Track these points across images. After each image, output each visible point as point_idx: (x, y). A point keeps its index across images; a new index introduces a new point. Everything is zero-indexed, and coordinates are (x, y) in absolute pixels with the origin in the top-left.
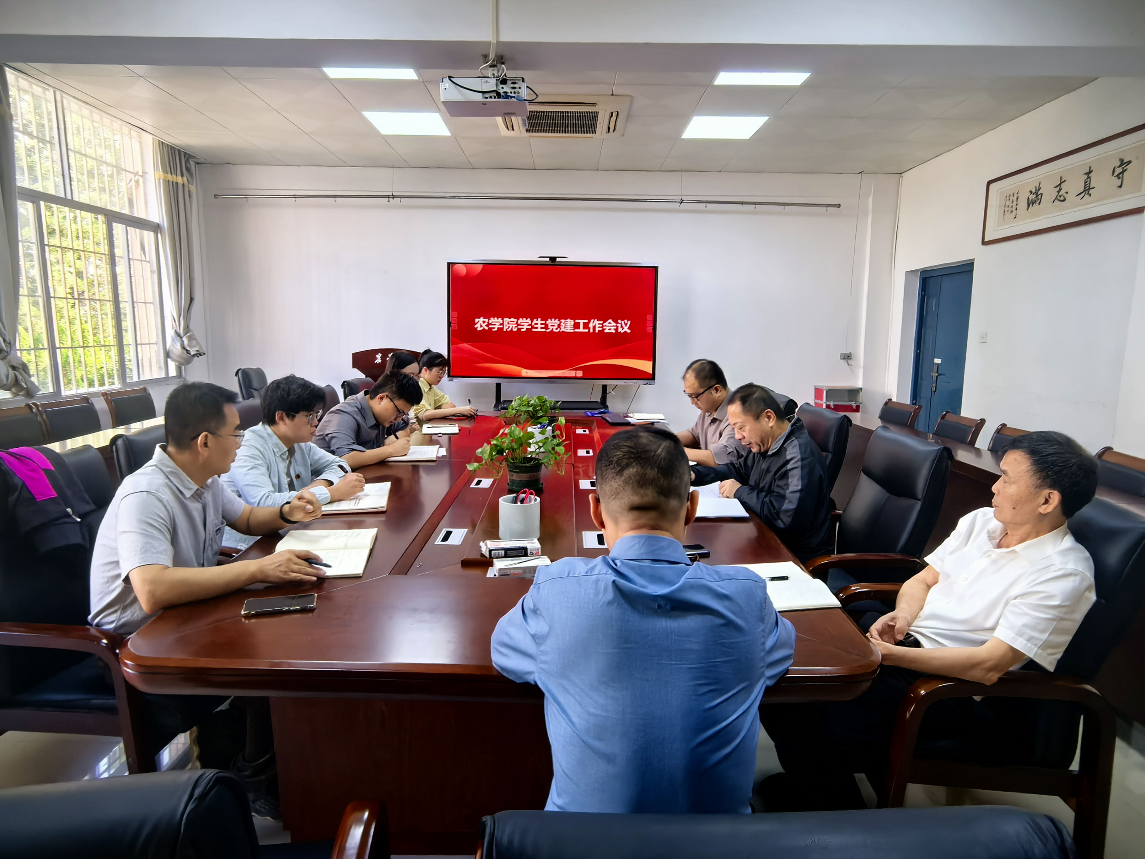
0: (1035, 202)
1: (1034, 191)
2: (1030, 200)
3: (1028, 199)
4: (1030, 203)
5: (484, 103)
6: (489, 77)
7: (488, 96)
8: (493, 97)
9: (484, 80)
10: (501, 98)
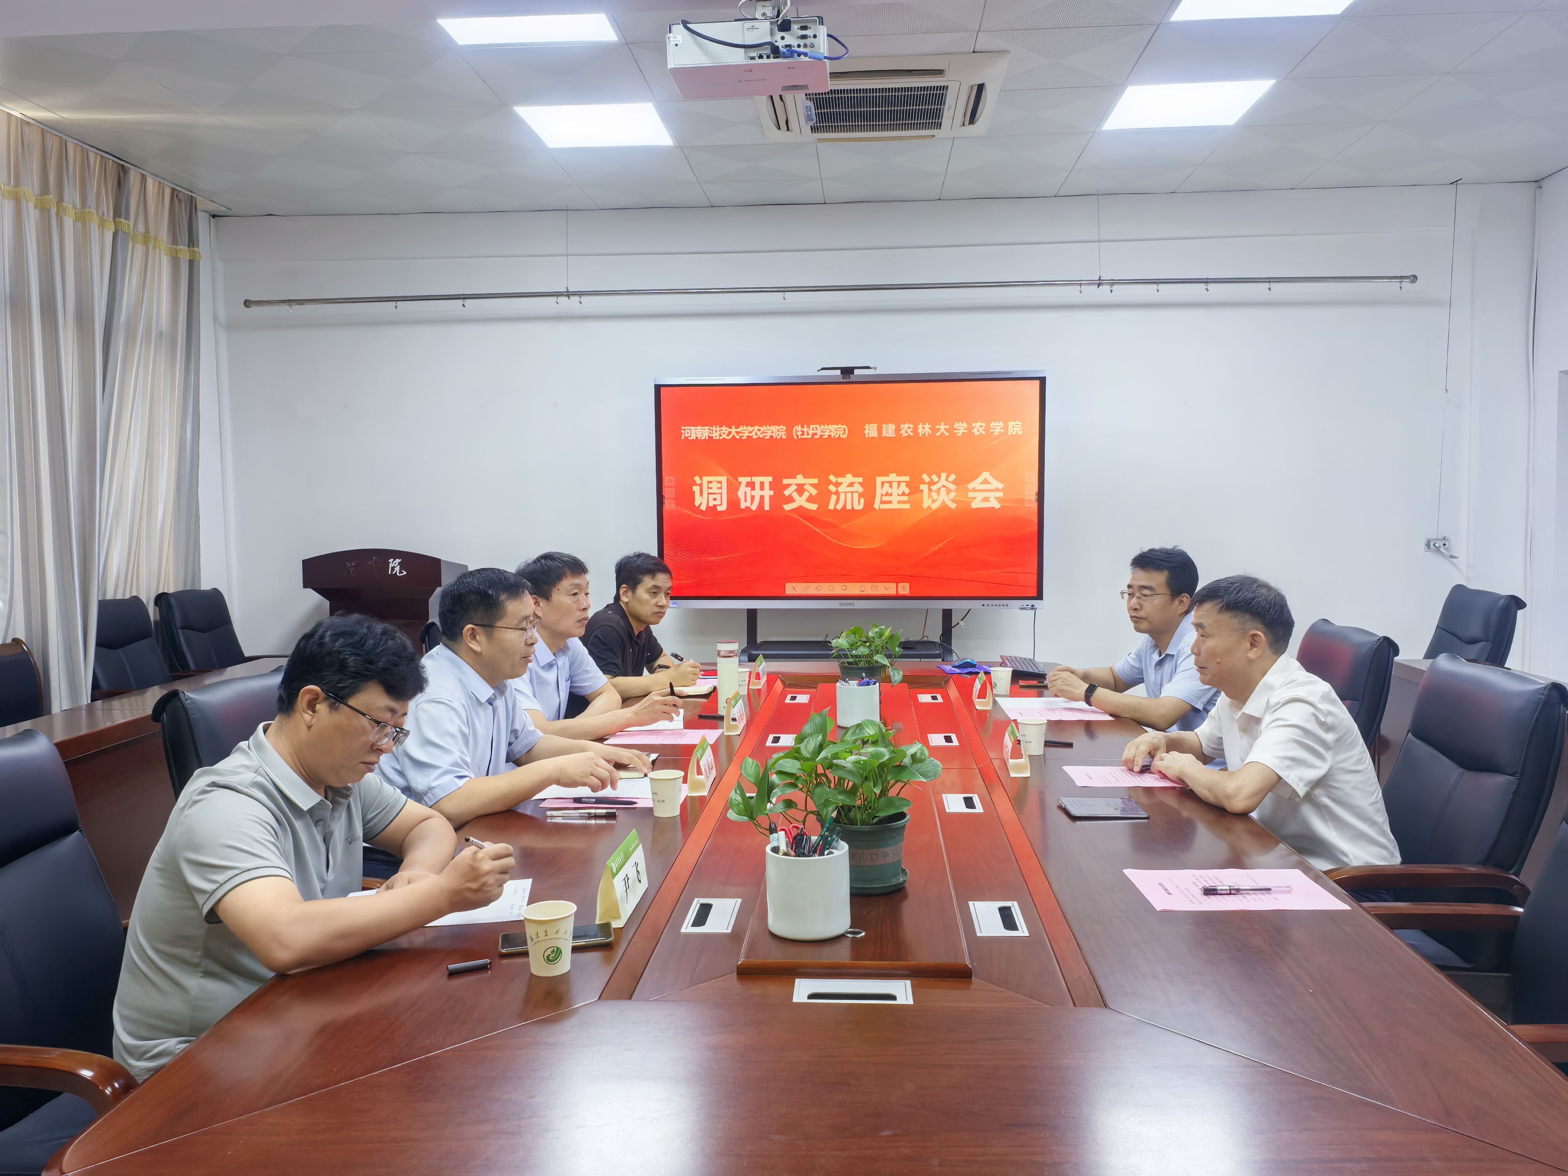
5: (748, 69)
6: (757, 19)
7: (754, 54)
8: (765, 57)
9: (748, 24)
10: (778, 57)
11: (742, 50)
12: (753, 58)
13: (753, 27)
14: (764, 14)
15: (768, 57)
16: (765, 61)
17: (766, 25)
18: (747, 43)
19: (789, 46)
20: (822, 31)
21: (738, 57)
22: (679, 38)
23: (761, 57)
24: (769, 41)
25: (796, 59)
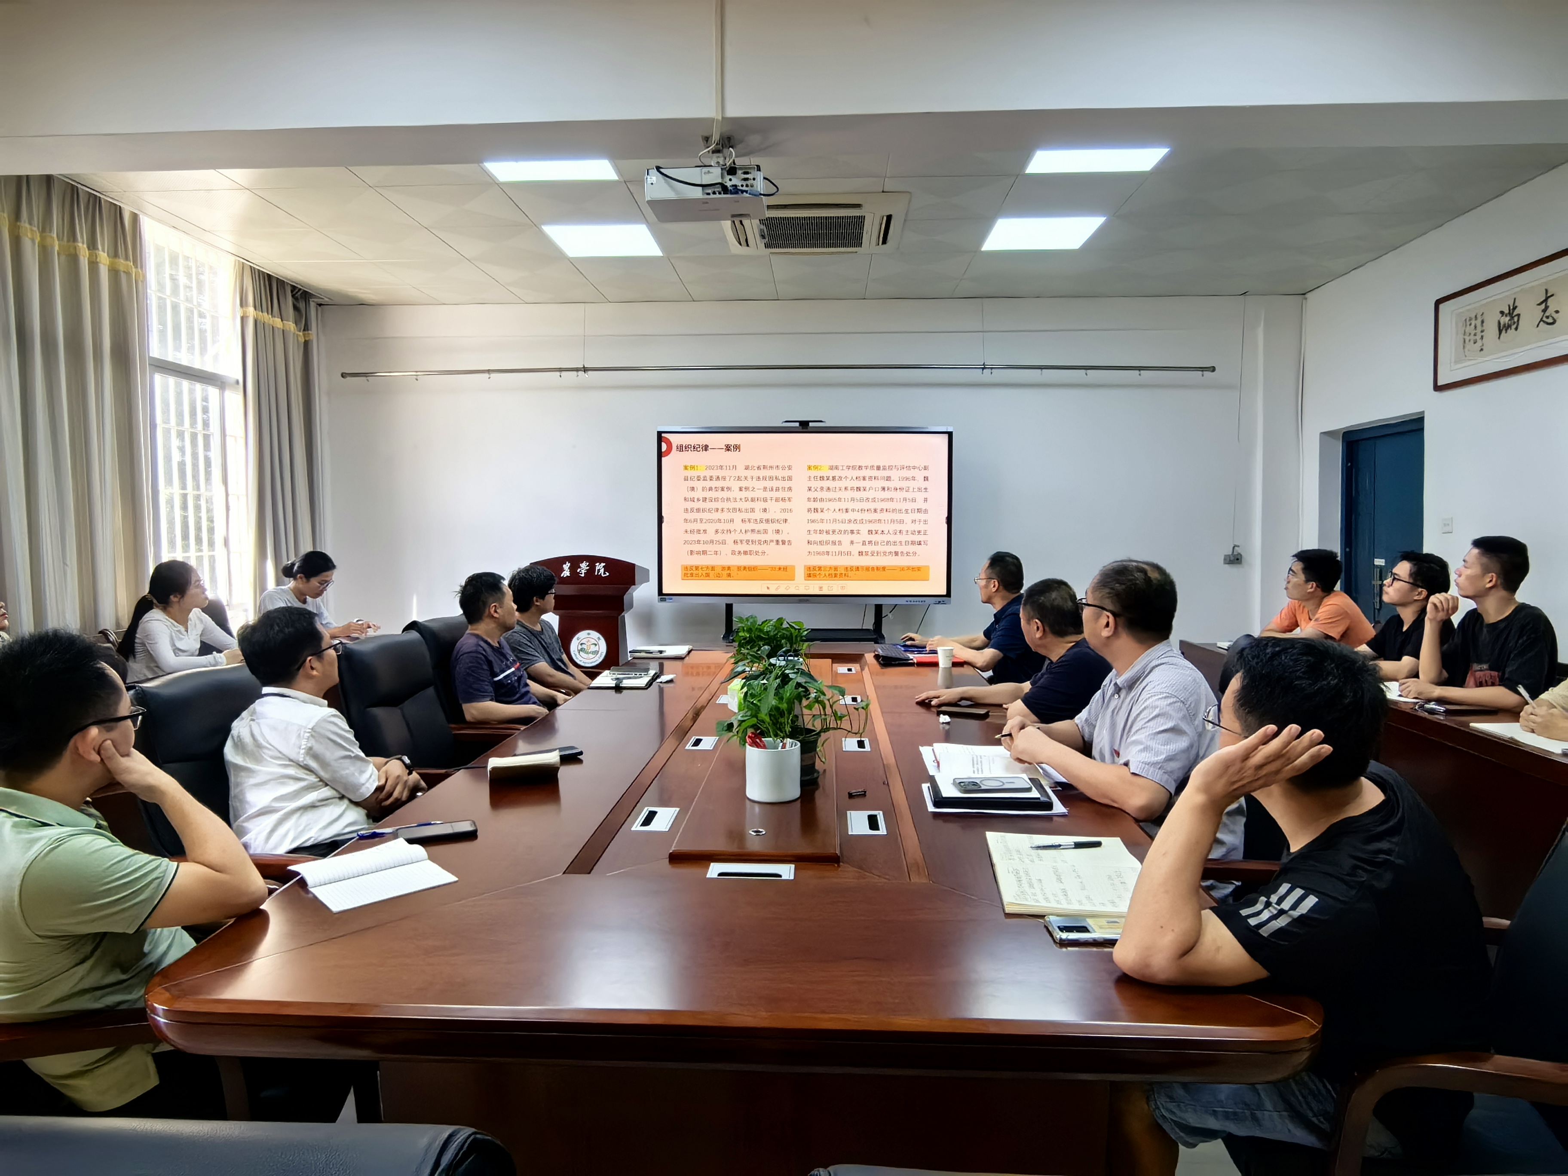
0: (1509, 326)
1: (1507, 311)
2: (1502, 323)
3: (1499, 323)
4: (1502, 329)
5: (705, 202)
6: (711, 166)
7: (710, 191)
8: (717, 193)
9: (705, 170)
10: (728, 194)
11: (701, 188)
12: (709, 194)
13: (709, 172)
14: (718, 162)
15: (720, 193)
16: (717, 196)
17: (719, 170)
18: (704, 183)
19: (735, 186)
20: (759, 176)
21: (697, 193)
22: (654, 178)
23: (714, 193)
24: (720, 181)
25: (740, 195)
